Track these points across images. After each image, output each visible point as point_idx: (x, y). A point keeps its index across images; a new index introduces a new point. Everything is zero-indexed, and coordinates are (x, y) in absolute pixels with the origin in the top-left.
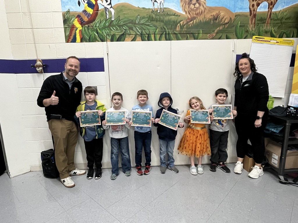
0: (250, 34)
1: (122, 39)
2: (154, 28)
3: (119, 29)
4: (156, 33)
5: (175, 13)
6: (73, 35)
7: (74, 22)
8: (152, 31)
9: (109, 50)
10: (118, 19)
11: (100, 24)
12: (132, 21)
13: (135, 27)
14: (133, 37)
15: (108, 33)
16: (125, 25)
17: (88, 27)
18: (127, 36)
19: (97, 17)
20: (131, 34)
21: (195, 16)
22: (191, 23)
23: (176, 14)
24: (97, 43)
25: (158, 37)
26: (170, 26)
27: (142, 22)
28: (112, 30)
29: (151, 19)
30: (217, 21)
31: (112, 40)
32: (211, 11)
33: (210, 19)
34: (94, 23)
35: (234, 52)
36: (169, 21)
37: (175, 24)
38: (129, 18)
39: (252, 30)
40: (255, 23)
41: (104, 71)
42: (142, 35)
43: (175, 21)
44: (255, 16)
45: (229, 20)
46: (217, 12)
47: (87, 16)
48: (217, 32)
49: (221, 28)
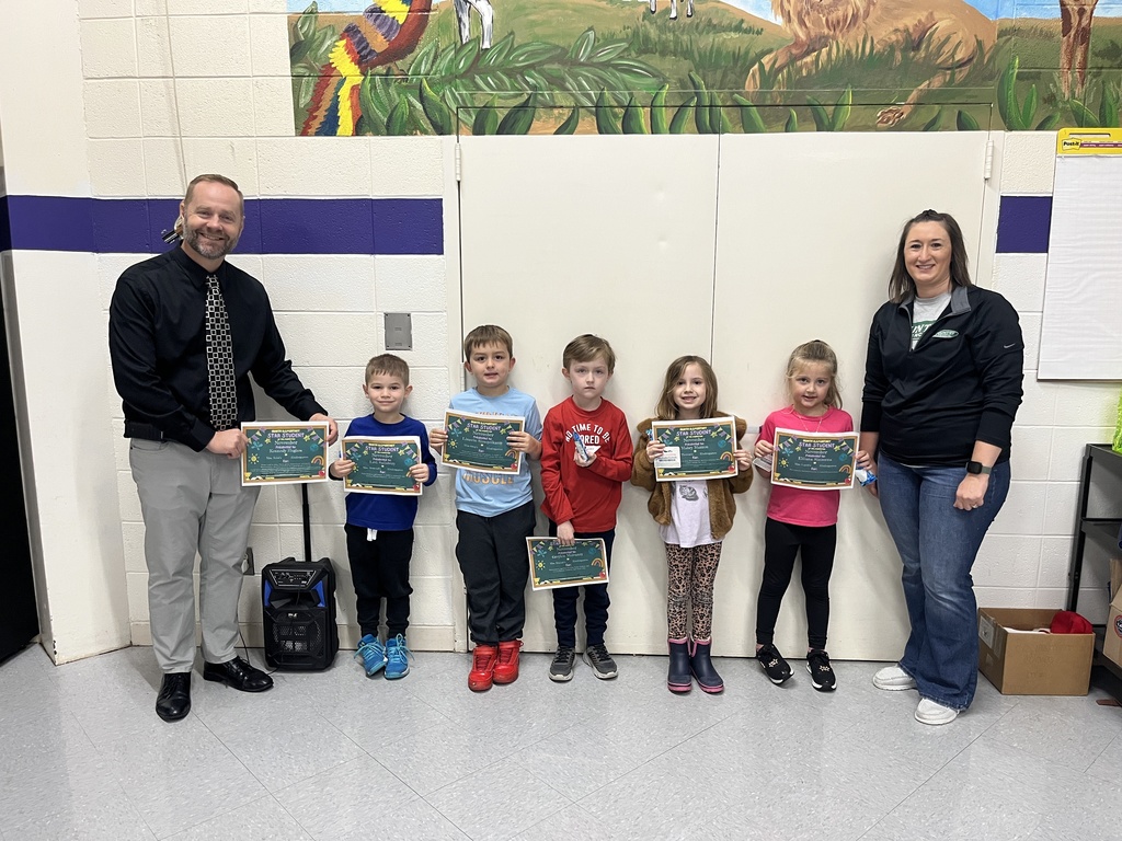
0: (1064, 110)
1: (521, 125)
2: (651, 81)
3: (511, 82)
4: (661, 101)
5: (742, 21)
6: (326, 104)
7: (330, 55)
8: (641, 96)
9: (464, 170)
10: (507, 43)
11: (433, 62)
12: (565, 51)
13: (575, 77)
14: (566, 118)
15: (463, 100)
16: (532, 66)
17: (387, 75)
18: (541, 111)
19: (423, 36)
20: (558, 104)
21: (826, 31)
22: (806, 63)
23: (744, 26)
24: (419, 139)
25: (666, 116)
26: (719, 73)
27: (603, 56)
28: (479, 88)
29: (642, 45)
30: (922, 54)
31: (479, 130)
32: (896, 12)
33: (892, 48)
34: (409, 58)
35: (990, 186)
36: (717, 52)
37: (740, 63)
38: (550, 41)
39: (1074, 94)
40: (1084, 66)
41: (441, 252)
42: (599, 110)
43: (742, 50)
44: (1084, 35)
45: (971, 49)
46: (923, 16)
47: (384, 31)
48: (919, 97)
49: (937, 82)
